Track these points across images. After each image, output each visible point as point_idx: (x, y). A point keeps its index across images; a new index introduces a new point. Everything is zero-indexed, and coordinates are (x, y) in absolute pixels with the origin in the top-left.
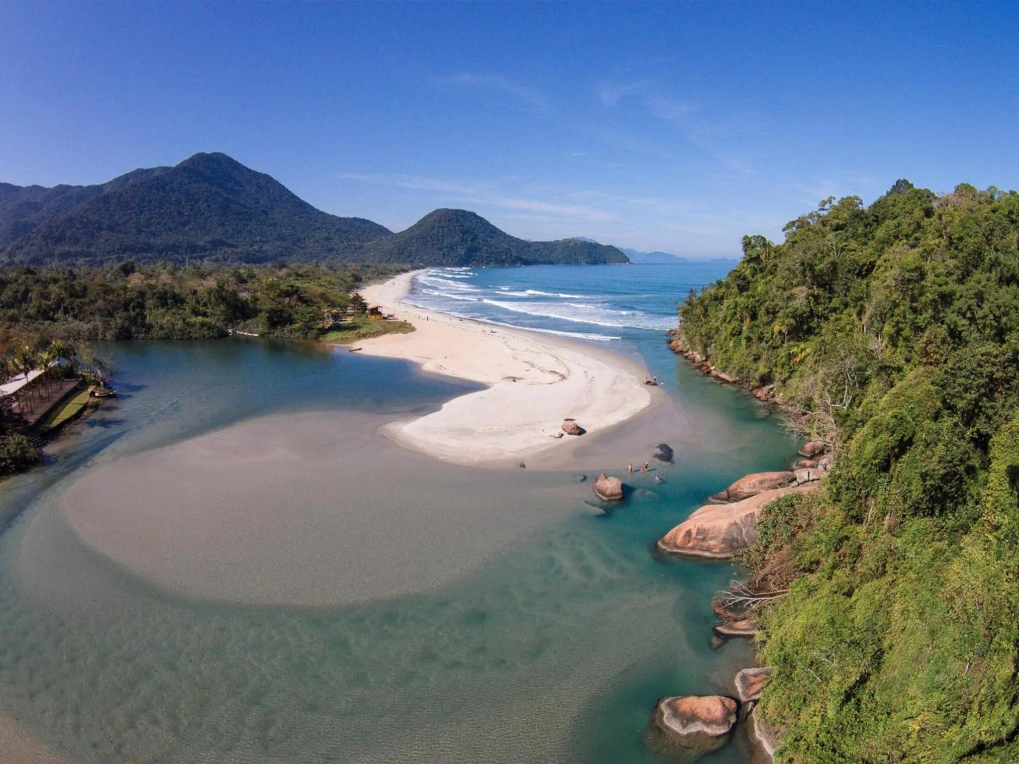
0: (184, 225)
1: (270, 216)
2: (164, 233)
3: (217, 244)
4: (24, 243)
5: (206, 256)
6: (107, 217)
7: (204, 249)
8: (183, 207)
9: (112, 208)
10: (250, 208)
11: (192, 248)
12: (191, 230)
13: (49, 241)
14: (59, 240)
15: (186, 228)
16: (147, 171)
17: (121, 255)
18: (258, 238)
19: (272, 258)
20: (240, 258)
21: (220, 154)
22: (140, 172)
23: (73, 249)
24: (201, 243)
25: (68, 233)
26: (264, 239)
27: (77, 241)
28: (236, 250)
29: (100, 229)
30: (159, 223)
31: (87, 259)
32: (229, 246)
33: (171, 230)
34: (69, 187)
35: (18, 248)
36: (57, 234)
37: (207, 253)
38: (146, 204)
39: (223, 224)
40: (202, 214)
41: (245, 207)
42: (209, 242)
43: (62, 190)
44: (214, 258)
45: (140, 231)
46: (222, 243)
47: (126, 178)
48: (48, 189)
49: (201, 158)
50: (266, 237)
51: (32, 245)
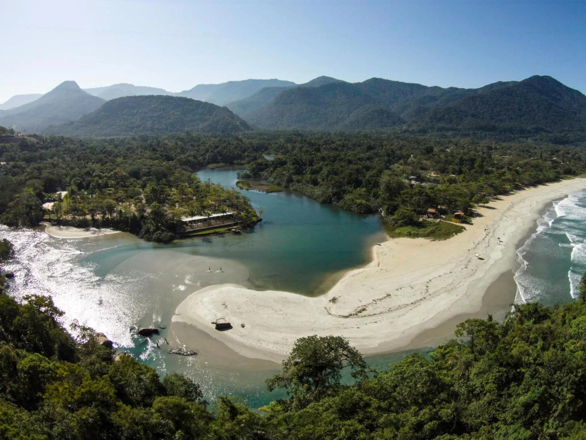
0: (521, 116)
1: (578, 115)
2: (507, 121)
3: (538, 130)
4: (419, 120)
5: (530, 136)
6: (473, 109)
7: (529, 132)
8: (522, 106)
9: (477, 104)
10: (565, 110)
11: (522, 131)
12: (525, 120)
13: (434, 120)
14: (440, 120)
15: (523, 118)
16: (505, 83)
17: (476, 132)
18: (567, 128)
19: (572, 142)
20: (550, 140)
21: (548, 77)
22: (500, 83)
23: (447, 126)
24: (529, 128)
25: (446, 116)
26: (571, 129)
27: (451, 121)
28: (550, 135)
29: (466, 116)
30: (505, 114)
31: (454, 132)
32: (546, 131)
33: (512, 119)
34: (457, 89)
35: (414, 122)
36: (439, 116)
37: (531, 135)
38: (499, 103)
39: (546, 118)
40: (534, 111)
41: (562, 108)
42: (533, 128)
43: (452, 90)
44: (534, 138)
45: (492, 118)
46: (542, 130)
47: (491, 86)
48: (444, 89)
49: (536, 78)
50: (573, 128)
51: (423, 121)
